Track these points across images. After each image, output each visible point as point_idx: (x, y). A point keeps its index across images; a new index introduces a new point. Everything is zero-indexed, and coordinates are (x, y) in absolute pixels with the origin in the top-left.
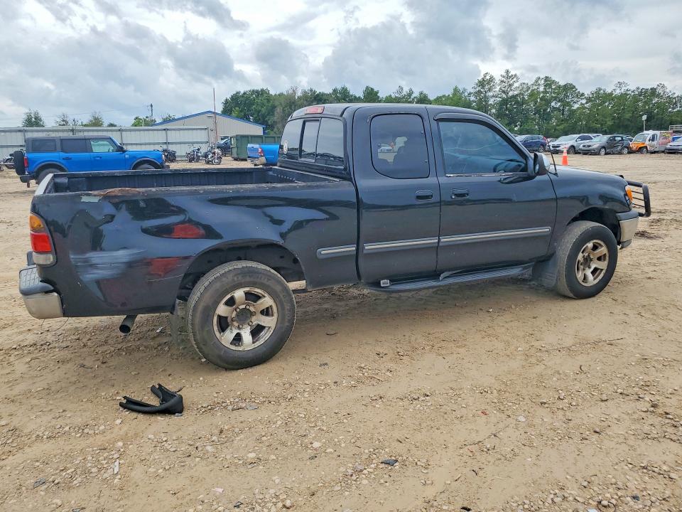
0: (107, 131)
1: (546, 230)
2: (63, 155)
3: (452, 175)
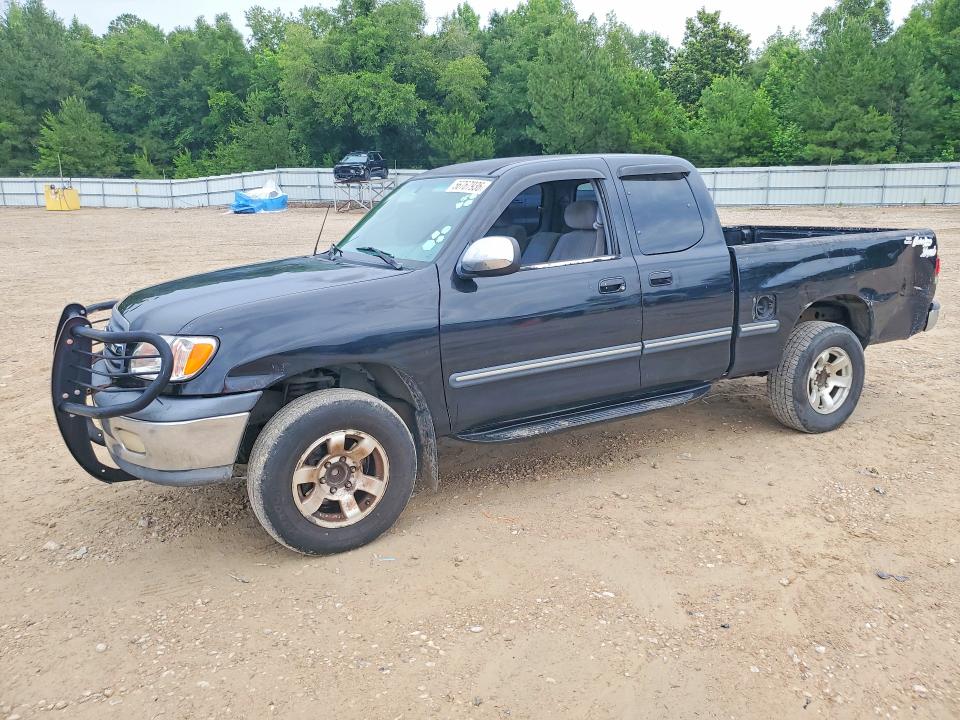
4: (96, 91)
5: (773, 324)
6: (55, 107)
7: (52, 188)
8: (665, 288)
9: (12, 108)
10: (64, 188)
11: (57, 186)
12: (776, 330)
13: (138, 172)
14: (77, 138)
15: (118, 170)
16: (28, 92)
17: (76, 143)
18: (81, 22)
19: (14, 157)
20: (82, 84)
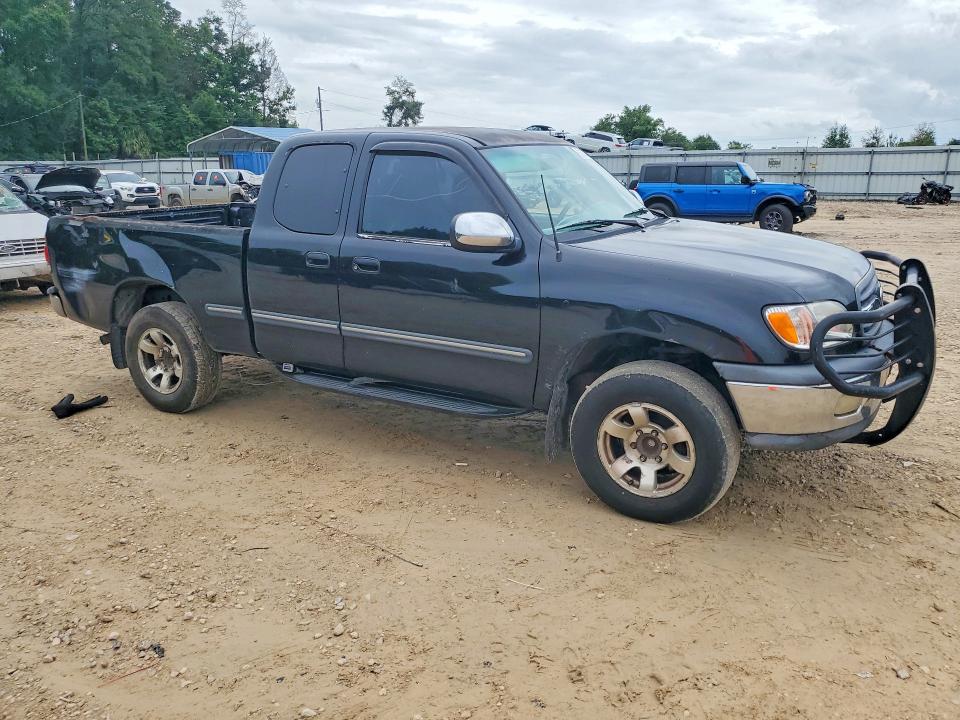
0: (730, 155)
1: (520, 353)
2: (676, 186)
3: (366, 236)
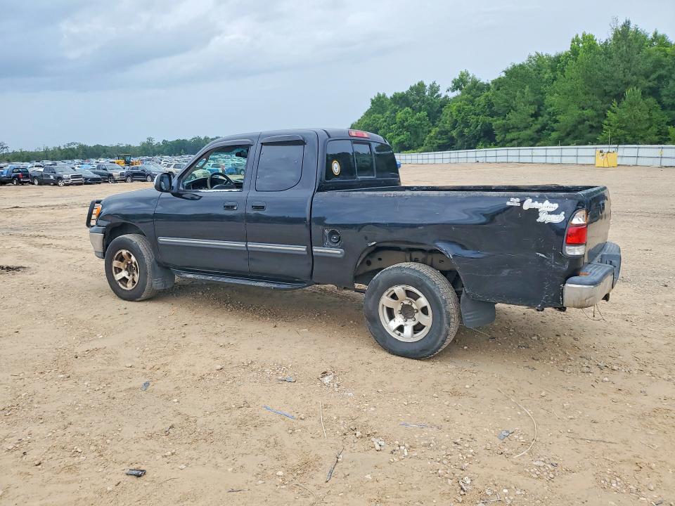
4: (656, 82)
5: (337, 252)
6: (620, 97)
7: (601, 152)
8: (260, 212)
9: (594, 100)
10: (609, 152)
11: (605, 150)
12: (341, 256)
13: (669, 139)
14: (630, 117)
15: (656, 138)
16: (608, 88)
17: (628, 121)
18: (660, 33)
19: (590, 132)
20: (647, 77)
